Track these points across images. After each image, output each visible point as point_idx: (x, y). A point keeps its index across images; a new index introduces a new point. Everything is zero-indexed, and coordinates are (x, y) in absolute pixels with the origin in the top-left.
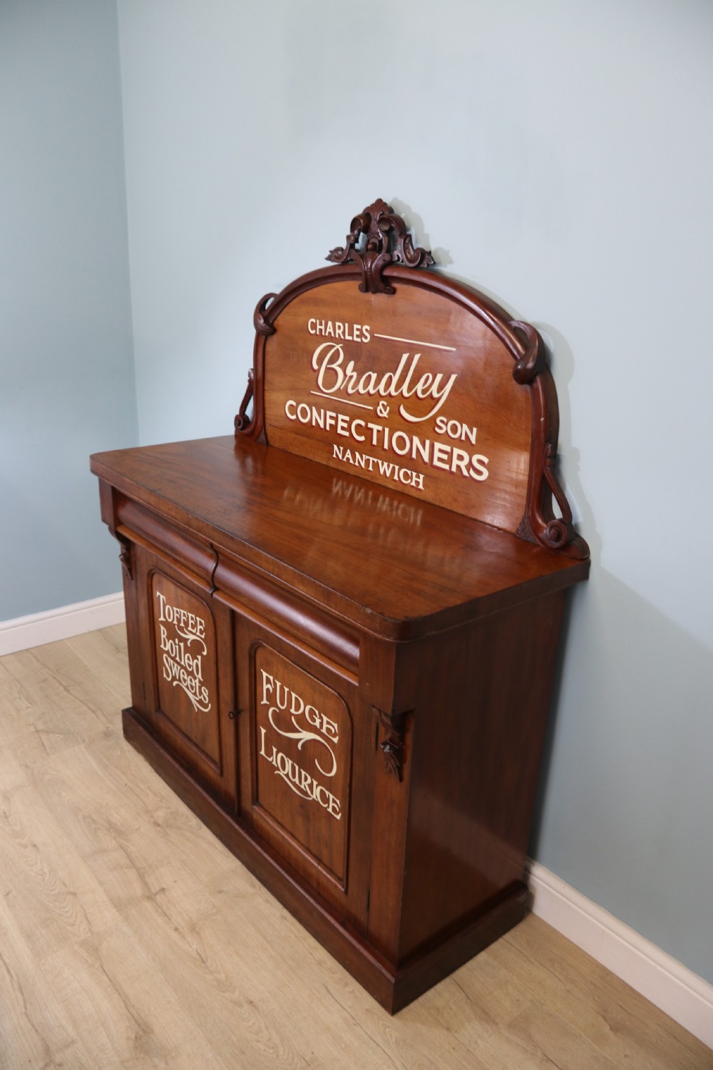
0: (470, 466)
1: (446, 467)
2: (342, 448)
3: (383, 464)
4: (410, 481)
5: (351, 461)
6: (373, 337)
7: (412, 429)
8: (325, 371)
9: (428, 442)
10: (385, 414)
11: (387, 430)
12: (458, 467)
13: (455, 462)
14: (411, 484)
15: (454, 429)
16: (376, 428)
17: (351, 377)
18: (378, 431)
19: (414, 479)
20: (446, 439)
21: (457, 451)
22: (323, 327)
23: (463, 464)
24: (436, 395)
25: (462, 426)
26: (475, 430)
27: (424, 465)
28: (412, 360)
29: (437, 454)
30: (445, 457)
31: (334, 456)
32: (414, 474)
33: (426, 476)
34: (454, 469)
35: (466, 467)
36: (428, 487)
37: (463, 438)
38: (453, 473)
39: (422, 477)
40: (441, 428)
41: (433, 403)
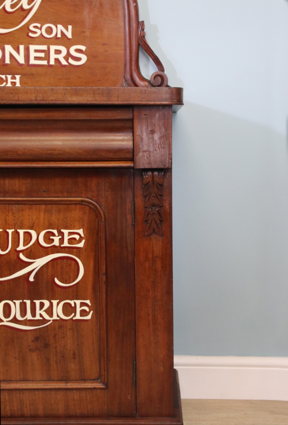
0: (68, 56)
1: (45, 63)
4: (5, 83)
9: (22, 48)
12: (57, 60)
13: (53, 56)
14: (7, 85)
15: (49, 31)
19: (10, 80)
20: (42, 40)
21: (53, 48)
23: (61, 57)
24: (26, 7)
25: (57, 27)
26: (70, 27)
27: (19, 67)
29: (33, 55)
30: (42, 55)
32: (9, 77)
33: (23, 75)
34: (52, 62)
35: (64, 58)
36: (26, 84)
37: (59, 35)
38: (52, 66)
39: (18, 77)
40: (35, 33)
41: (24, 14)
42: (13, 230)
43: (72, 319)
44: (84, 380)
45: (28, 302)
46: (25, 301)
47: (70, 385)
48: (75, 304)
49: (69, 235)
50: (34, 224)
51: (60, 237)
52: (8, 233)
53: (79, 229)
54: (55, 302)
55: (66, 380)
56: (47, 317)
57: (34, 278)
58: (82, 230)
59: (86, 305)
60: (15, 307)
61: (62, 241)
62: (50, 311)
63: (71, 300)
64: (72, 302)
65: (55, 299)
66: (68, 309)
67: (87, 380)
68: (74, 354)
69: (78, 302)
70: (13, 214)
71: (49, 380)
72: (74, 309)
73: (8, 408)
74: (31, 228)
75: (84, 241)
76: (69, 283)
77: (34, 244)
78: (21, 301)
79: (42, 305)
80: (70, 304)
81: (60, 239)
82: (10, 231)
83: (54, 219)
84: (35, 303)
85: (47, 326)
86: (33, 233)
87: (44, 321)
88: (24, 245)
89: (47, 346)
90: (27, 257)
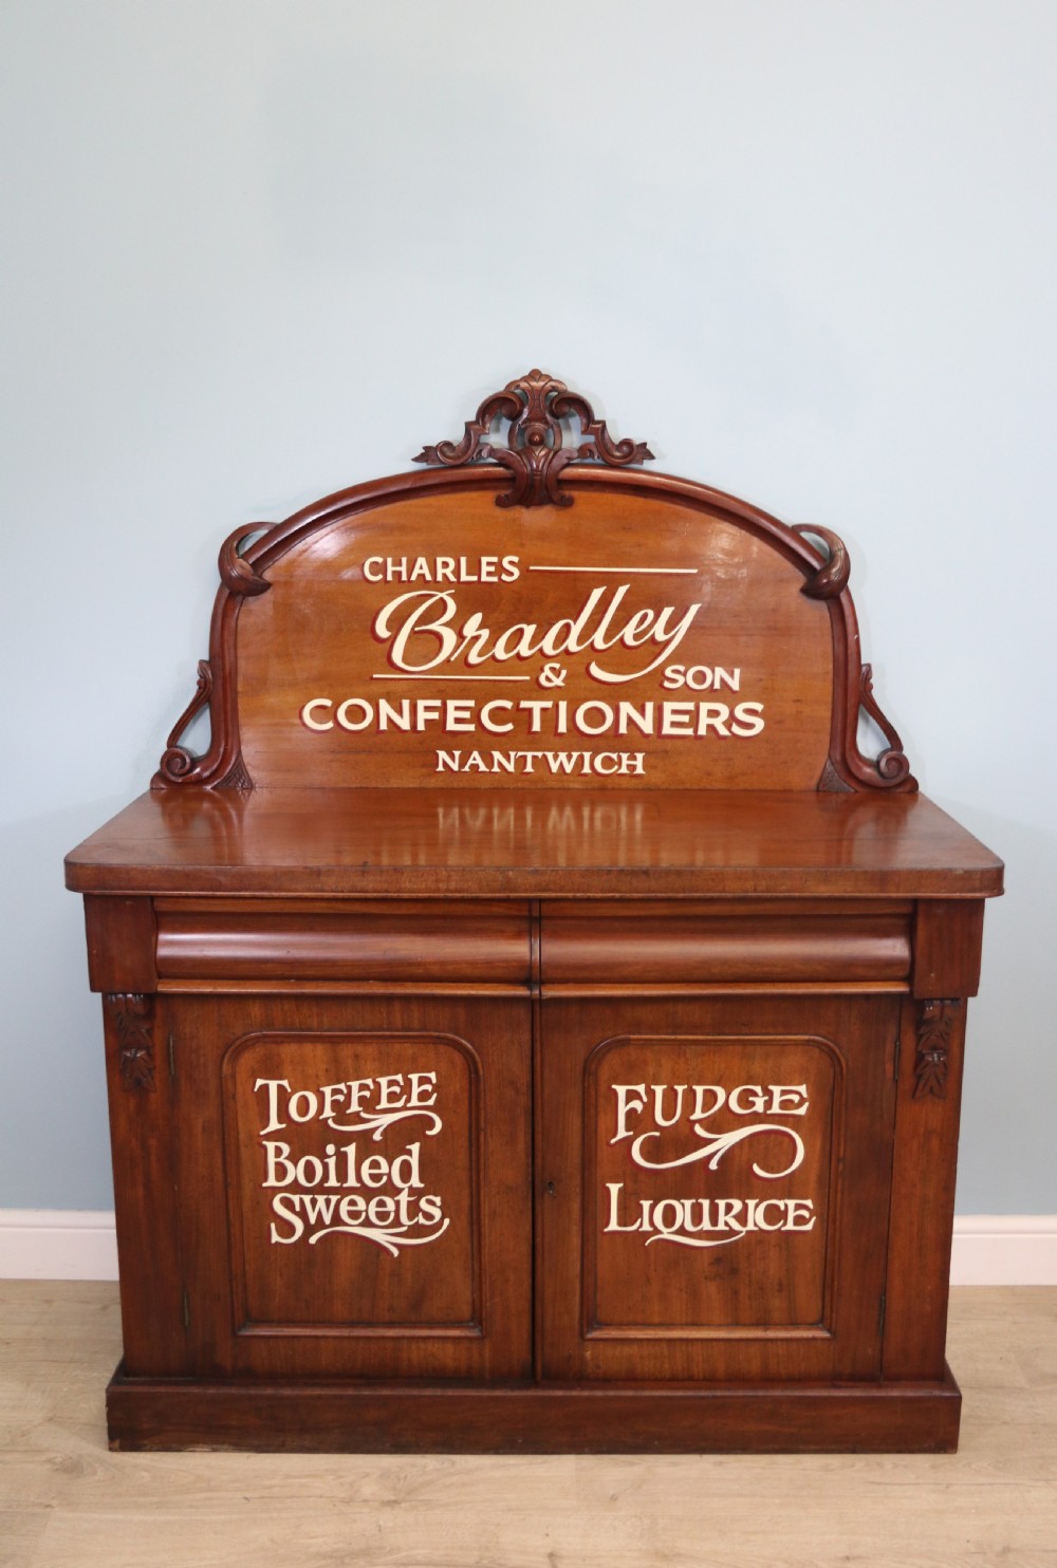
0: (732, 720)
1: (689, 732)
2: (457, 753)
3: (556, 757)
4: (616, 767)
5: (483, 768)
6: (525, 572)
7: (614, 694)
8: (410, 637)
9: (649, 707)
10: (558, 682)
11: (563, 705)
12: (711, 728)
13: (704, 720)
14: (620, 772)
15: (700, 678)
16: (537, 706)
17: (476, 638)
18: (544, 710)
19: (625, 762)
20: (686, 693)
21: (705, 707)
22: (403, 569)
23: (718, 723)
24: (661, 637)
25: (713, 672)
26: (737, 672)
27: (644, 740)
28: (613, 595)
29: (668, 718)
30: (685, 718)
31: (441, 768)
32: (625, 756)
33: (649, 754)
34: (702, 731)
35: (725, 723)
36: (654, 767)
37: (717, 686)
38: (701, 737)
39: (640, 756)
40: (674, 681)
41: (657, 649)
42: (686, 1087)
43: (779, 1230)
44: (793, 1323)
45: (706, 1203)
46: (700, 1201)
47: (771, 1334)
48: (786, 1206)
49: (781, 1095)
50: (721, 1077)
51: (767, 1098)
52: (676, 1092)
53: (800, 1084)
54: (751, 1203)
55: (764, 1323)
56: (736, 1226)
57: (718, 1164)
58: (804, 1086)
59: (805, 1207)
60: (683, 1210)
61: (768, 1104)
62: (742, 1218)
63: (780, 1199)
64: (781, 1204)
65: (752, 1198)
66: (773, 1215)
67: (800, 1324)
68: (780, 1284)
69: (791, 1203)
70: (687, 1060)
71: (736, 1323)
72: (784, 1215)
73: (666, 1366)
74: (717, 1084)
75: (807, 1104)
76: (778, 1172)
77: (720, 1110)
78: (694, 1201)
79: (729, 1208)
80: (777, 1207)
81: (766, 1102)
82: (680, 1089)
83: (757, 1067)
84: (717, 1205)
85: (736, 1241)
86: (720, 1092)
87: (732, 1232)
88: (703, 1111)
89: (734, 1271)
90: (708, 1130)
